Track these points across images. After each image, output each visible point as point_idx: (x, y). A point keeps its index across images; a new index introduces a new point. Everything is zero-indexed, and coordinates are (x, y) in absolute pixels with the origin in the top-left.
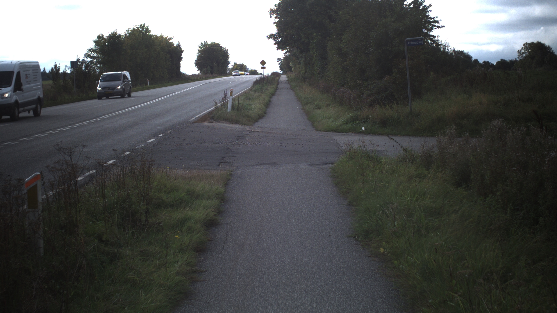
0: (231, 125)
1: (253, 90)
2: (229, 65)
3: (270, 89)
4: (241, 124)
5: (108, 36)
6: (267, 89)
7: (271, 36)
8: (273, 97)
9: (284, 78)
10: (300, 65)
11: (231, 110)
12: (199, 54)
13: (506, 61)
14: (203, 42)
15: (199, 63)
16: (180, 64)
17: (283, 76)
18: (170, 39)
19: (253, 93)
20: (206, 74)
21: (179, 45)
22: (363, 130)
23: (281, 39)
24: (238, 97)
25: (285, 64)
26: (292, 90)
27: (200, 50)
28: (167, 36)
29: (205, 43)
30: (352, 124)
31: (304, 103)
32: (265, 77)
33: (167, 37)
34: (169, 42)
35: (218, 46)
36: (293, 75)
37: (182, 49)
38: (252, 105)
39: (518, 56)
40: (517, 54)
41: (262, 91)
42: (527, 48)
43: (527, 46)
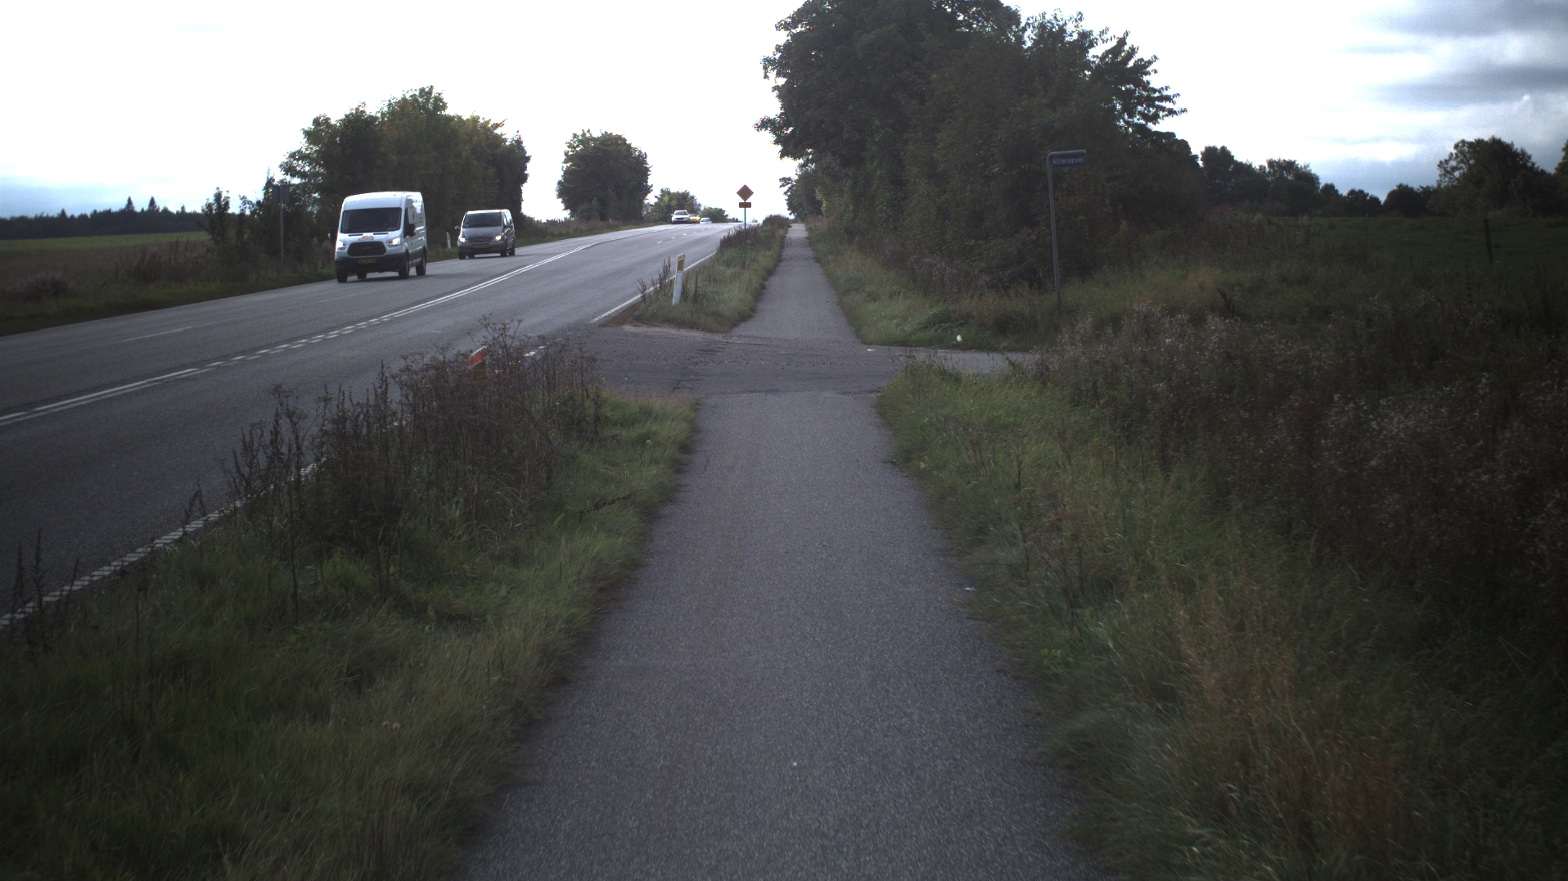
0: (683, 332)
1: (721, 261)
2: (649, 195)
3: (764, 258)
4: (703, 330)
5: (341, 120)
6: (754, 260)
7: (765, 124)
8: (771, 278)
9: (798, 231)
10: (842, 196)
11: (680, 301)
12: (569, 165)
13: (1412, 189)
14: (579, 133)
15: (569, 191)
16: (520, 192)
17: (795, 226)
18: (497, 126)
19: (722, 268)
20: (588, 219)
21: (519, 142)
22: (957, 341)
23: (791, 129)
24: (697, 271)
25: (801, 195)
26: (817, 262)
27: (570, 153)
28: (487, 120)
29: (584, 135)
30: (936, 330)
31: (844, 292)
32: (749, 230)
33: (488, 122)
34: (492, 132)
35: (620, 145)
36: (822, 224)
37: (526, 152)
38: (723, 293)
39: (1440, 176)
40: (1438, 172)
41: (744, 263)
42: (1465, 156)
43: (1464, 151)
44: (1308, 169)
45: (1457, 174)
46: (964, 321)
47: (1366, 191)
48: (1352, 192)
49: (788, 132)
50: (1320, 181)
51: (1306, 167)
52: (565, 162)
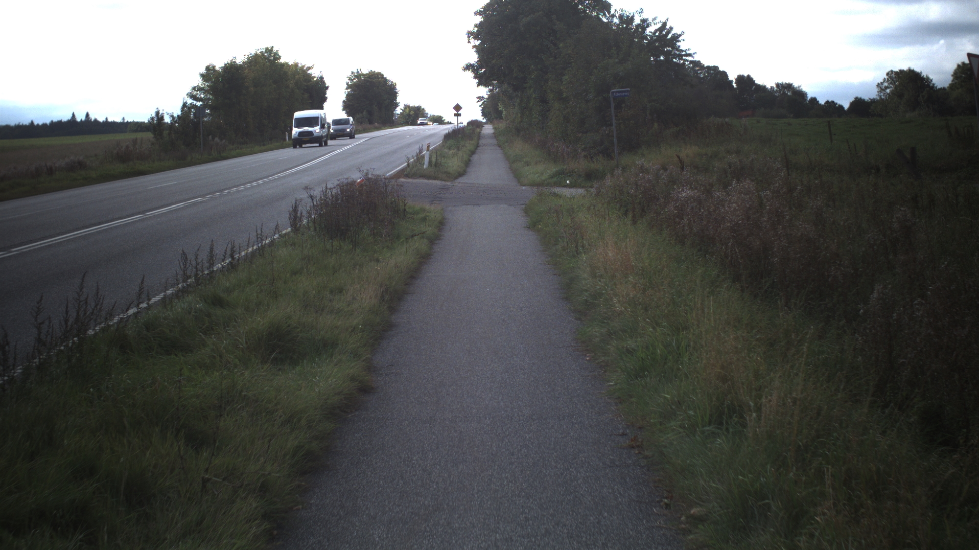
0: (430, 181)
1: (445, 147)
2: (397, 108)
3: (469, 145)
4: (440, 180)
5: (222, 67)
6: (464, 146)
7: (468, 67)
8: (473, 155)
9: (488, 129)
10: (514, 108)
11: (428, 166)
12: (349, 90)
14: (355, 71)
15: (348, 106)
17: (486, 127)
18: (309, 68)
19: (446, 150)
20: (361, 123)
21: (322, 78)
22: (567, 183)
23: (483, 70)
24: (436, 150)
25: (490, 108)
26: (499, 147)
27: (350, 83)
29: (358, 72)
30: (557, 178)
31: (513, 163)
32: (459, 128)
33: (304, 66)
34: (307, 73)
35: (380, 78)
36: (502, 125)
37: (326, 84)
38: (449, 163)
39: (878, 92)
40: (877, 90)
41: (458, 147)
42: (893, 80)
43: (892, 77)
44: (800, 88)
45: (888, 91)
46: (570, 174)
47: (836, 101)
48: (827, 102)
49: (482, 71)
50: (808, 95)
51: (799, 87)
52: (347, 89)
